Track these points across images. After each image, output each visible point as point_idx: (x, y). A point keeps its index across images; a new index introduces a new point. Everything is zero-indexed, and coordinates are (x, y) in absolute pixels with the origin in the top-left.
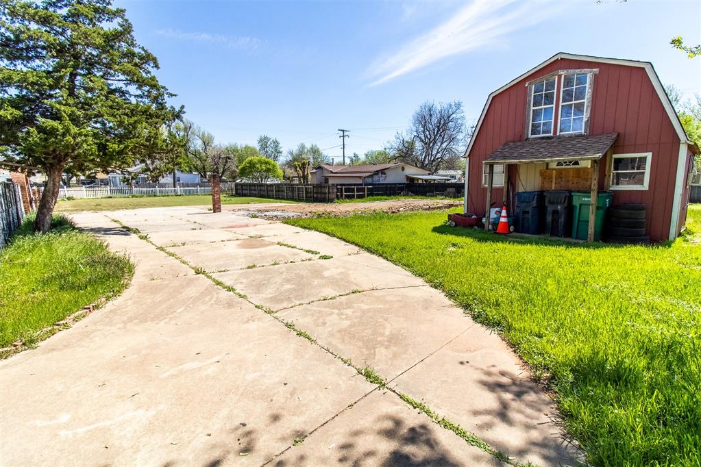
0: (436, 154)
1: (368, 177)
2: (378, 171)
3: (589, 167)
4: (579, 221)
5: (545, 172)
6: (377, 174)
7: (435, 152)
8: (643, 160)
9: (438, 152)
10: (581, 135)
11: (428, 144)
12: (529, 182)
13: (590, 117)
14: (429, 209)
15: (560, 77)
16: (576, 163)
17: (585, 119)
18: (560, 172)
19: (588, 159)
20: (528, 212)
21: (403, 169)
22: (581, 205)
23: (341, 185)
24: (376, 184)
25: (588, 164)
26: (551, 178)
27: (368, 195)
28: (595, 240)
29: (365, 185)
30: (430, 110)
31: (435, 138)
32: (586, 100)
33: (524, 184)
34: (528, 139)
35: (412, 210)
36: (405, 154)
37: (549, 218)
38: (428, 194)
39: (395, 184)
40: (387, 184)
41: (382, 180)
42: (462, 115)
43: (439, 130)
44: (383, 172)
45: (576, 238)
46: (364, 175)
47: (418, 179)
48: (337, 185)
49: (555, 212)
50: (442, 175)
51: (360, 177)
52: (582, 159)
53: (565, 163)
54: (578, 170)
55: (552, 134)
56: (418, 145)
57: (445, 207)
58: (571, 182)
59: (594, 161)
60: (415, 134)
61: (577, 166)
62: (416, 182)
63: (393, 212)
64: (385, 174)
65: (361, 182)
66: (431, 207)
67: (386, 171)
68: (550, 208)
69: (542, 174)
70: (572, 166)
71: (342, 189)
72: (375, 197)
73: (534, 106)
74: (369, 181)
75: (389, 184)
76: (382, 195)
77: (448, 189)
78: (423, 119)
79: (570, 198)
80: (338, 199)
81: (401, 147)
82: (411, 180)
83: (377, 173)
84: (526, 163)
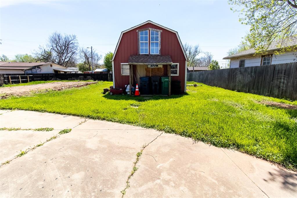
0: (65, 59)
1: (28, 70)
2: (35, 66)
3: (162, 67)
4: (164, 88)
6: (35, 68)
7: (63, 58)
9: (65, 58)
10: (158, 55)
11: (61, 54)
13: (161, 48)
14: (78, 86)
15: (149, 30)
16: (157, 66)
17: (159, 49)
18: (152, 69)
19: (160, 64)
20: (145, 86)
21: (51, 66)
22: (164, 82)
23: (7, 75)
24: (35, 74)
25: (161, 66)
26: (149, 71)
27: (30, 81)
28: (171, 94)
29: (27, 74)
30: (59, 37)
31: (63, 51)
32: (159, 42)
33: (140, 74)
34: (139, 55)
35: (69, 88)
36: (47, 58)
37: (153, 87)
38: (69, 79)
39: (48, 74)
40: (42, 74)
41: (38, 71)
42: (77, 41)
43: (65, 47)
44: (38, 67)
45: (164, 95)
46: (25, 68)
47: (60, 71)
48: (3, 75)
49: (156, 85)
51: (22, 70)
52: (159, 64)
53: (154, 65)
54: (159, 68)
55: (148, 54)
56: (54, 54)
57: (85, 85)
58: (156, 73)
59: (164, 66)
60: (52, 48)
61: (157, 67)
62: (59, 73)
63: (59, 90)
64: (40, 68)
65: (23, 73)
66: (79, 85)
67: (40, 67)
68: (154, 83)
69: (146, 70)
70: (156, 67)
71: (8, 77)
72: (36, 82)
74: (30, 72)
75: (44, 74)
76: (39, 80)
77: (80, 77)
78: (56, 40)
79: (160, 79)
80: (6, 84)
81: (43, 54)
82: (56, 71)
83: (34, 67)
84: (140, 65)
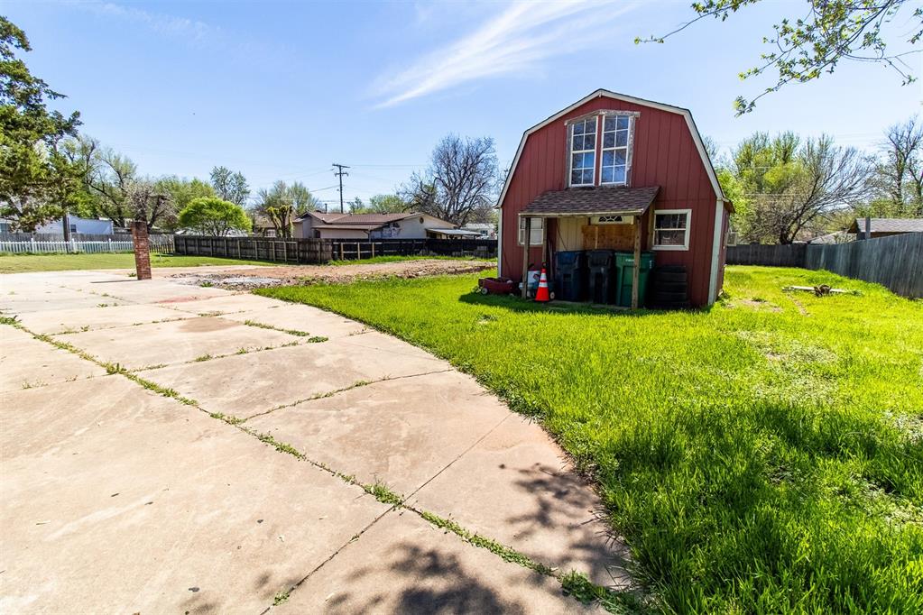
0: (464, 203)
1: (375, 230)
2: (389, 223)
3: (632, 223)
4: (623, 286)
5: (587, 228)
6: (388, 227)
7: (461, 200)
8: (683, 217)
9: (465, 201)
10: (623, 187)
11: (454, 190)
12: (569, 241)
13: (632, 166)
14: (456, 272)
15: (601, 117)
16: (619, 219)
17: (627, 169)
18: (602, 228)
19: (630, 214)
20: (569, 276)
21: (422, 220)
22: (624, 267)
23: (338, 240)
24: (386, 240)
25: (629, 220)
26: (593, 235)
27: (376, 254)
28: (640, 306)
29: (372, 241)
30: (454, 146)
31: (461, 182)
32: (628, 147)
33: (565, 243)
34: (568, 188)
35: (434, 274)
36: (424, 201)
37: (592, 283)
38: (454, 253)
39: (412, 240)
40: (401, 240)
41: (394, 234)
42: (493, 154)
43: (466, 172)
44: (395, 223)
45: (620, 306)
46: (370, 227)
47: (441, 234)
48: (333, 240)
49: (599, 275)
50: (470, 229)
51: (365, 230)
52: (624, 214)
53: (608, 218)
54: (621, 226)
55: (593, 184)
56: (441, 190)
57: (475, 270)
58: (613, 241)
59: (637, 217)
60: (436, 175)
61: (619, 222)
62: (438, 237)
63: (410, 277)
64: (398, 226)
65: (366, 237)
66: (458, 269)
67: (399, 222)
68: (593, 271)
69: (583, 231)
70: (614, 222)
71: (339, 245)
72: (385, 257)
73: (574, 150)
74: (377, 235)
75: (405, 240)
76: (395, 254)
77: (479, 248)
78: (446, 157)
79: (613, 259)
80: (334, 259)
81: (418, 191)
82: (432, 235)
83: (387, 225)
84: (566, 217)
